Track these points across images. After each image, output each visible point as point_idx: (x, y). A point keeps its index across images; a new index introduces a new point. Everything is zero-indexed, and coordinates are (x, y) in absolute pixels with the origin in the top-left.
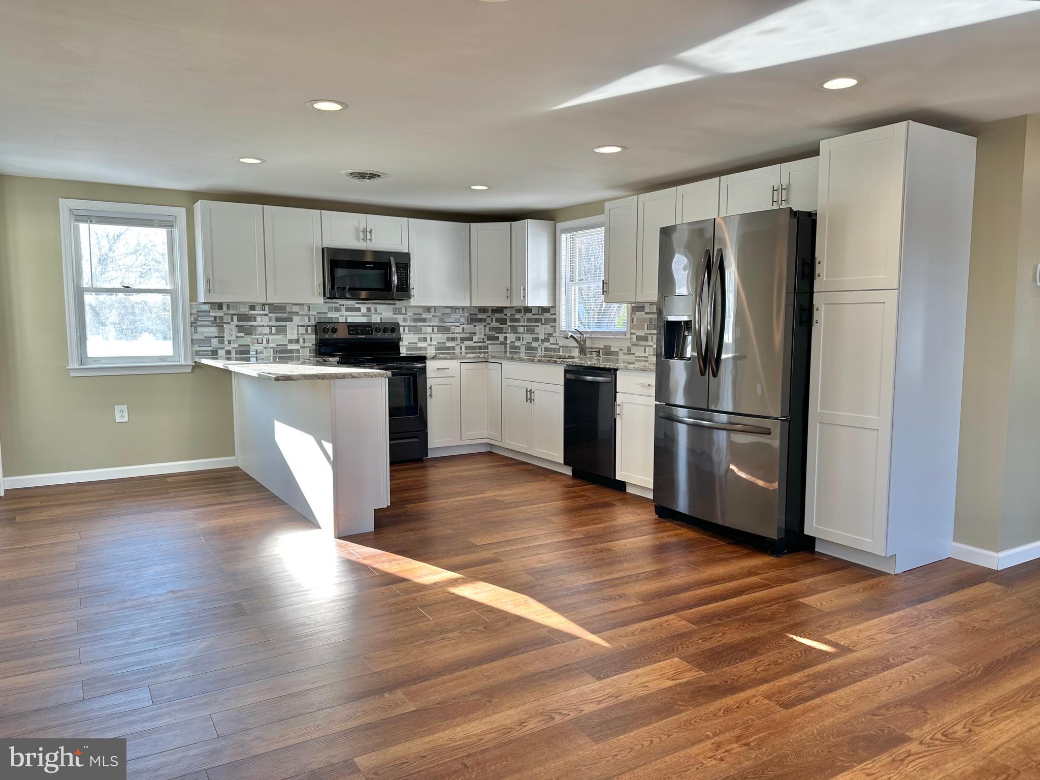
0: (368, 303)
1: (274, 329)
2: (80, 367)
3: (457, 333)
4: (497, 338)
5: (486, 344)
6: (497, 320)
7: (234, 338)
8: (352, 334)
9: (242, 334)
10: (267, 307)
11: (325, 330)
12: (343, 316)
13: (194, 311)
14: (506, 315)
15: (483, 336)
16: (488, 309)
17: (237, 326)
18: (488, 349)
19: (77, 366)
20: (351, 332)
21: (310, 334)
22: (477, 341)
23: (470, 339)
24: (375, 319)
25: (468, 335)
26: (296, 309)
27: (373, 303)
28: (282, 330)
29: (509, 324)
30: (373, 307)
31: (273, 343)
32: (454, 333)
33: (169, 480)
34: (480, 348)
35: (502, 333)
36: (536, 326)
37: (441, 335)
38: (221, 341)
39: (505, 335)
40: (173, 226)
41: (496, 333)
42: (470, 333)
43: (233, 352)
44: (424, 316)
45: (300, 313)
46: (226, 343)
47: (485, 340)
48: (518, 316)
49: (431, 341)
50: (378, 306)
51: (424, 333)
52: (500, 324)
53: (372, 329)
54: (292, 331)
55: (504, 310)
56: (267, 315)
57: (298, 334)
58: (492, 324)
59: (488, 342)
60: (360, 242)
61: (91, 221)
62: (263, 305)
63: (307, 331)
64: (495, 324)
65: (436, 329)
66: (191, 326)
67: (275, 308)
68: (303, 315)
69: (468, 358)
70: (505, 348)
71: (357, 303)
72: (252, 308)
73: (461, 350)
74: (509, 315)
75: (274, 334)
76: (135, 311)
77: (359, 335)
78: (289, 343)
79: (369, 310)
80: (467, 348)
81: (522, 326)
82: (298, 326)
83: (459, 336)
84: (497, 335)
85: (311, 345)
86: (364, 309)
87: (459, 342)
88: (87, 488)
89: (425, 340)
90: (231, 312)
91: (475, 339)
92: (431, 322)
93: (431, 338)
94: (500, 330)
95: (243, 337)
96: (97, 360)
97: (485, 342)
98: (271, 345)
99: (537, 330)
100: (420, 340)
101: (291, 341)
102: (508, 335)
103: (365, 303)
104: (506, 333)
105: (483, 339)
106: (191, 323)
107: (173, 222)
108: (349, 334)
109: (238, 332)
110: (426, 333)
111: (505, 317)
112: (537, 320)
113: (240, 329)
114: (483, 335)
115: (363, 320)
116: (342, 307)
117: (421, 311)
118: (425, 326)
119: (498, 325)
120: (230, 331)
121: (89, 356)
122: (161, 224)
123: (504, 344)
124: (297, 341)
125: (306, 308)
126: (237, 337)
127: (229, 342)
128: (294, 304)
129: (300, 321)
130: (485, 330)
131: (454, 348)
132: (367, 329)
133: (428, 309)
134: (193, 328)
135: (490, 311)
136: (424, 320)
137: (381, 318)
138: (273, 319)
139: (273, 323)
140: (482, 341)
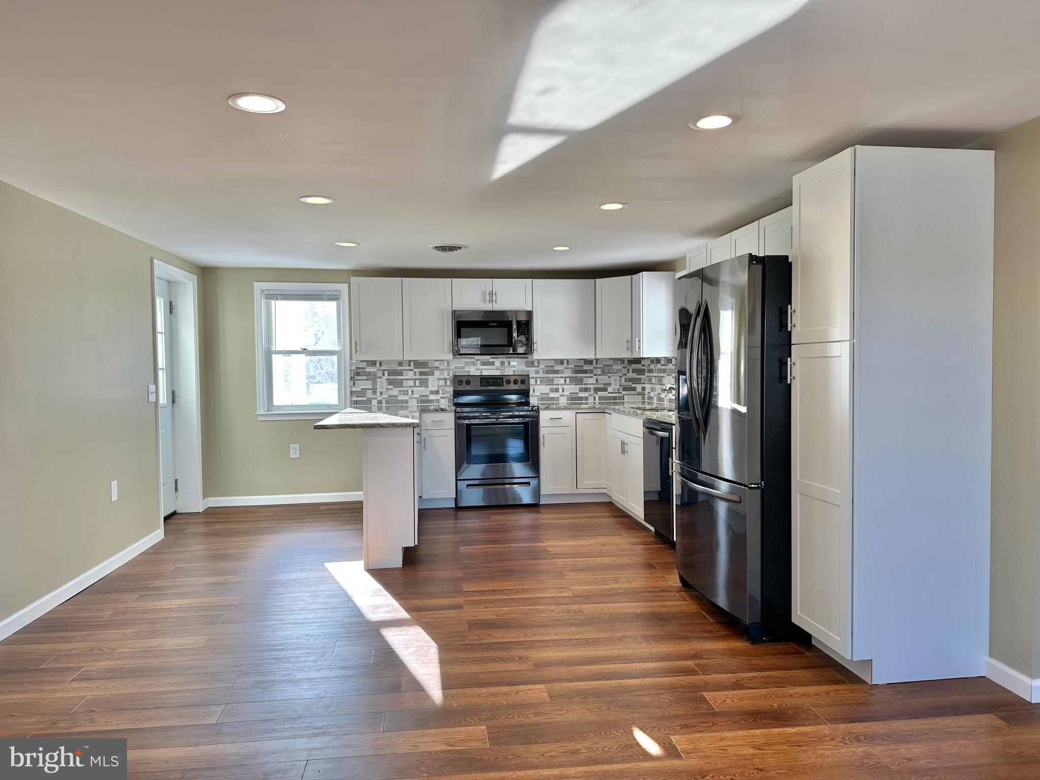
0: (501, 358)
1: (417, 382)
2: (267, 413)
3: (590, 384)
4: (635, 389)
5: (621, 395)
6: (634, 371)
7: (385, 390)
8: (484, 386)
9: (392, 387)
10: (412, 363)
11: (460, 383)
12: (479, 369)
13: (353, 368)
14: (645, 365)
15: (618, 387)
16: (624, 360)
17: (387, 379)
18: (624, 400)
19: (262, 412)
20: (483, 384)
21: (449, 386)
22: (611, 391)
23: (605, 390)
24: (509, 371)
25: (602, 386)
26: (437, 364)
27: (506, 358)
28: (424, 383)
29: (647, 374)
30: (506, 361)
31: (416, 394)
32: (587, 384)
33: (322, 507)
34: (615, 398)
35: (640, 384)
36: (664, 377)
37: (573, 386)
38: (375, 392)
39: (643, 385)
40: (339, 299)
41: (633, 384)
42: (604, 384)
43: (384, 402)
44: (556, 368)
45: (440, 368)
46: (378, 394)
47: (621, 390)
48: (652, 367)
49: (563, 391)
50: (511, 360)
51: (556, 385)
52: (637, 375)
53: (503, 381)
54: (433, 383)
55: (642, 360)
56: (412, 370)
57: (438, 386)
58: (628, 374)
59: (623, 393)
60: (486, 304)
61: (277, 299)
62: (410, 362)
63: (446, 383)
64: (631, 375)
65: (568, 380)
66: (351, 380)
67: (418, 364)
68: (443, 370)
69: (582, 409)
70: (643, 398)
71: (492, 358)
72: (400, 364)
73: (595, 400)
74: (646, 366)
75: (417, 387)
76: (310, 368)
77: (490, 386)
78: (430, 394)
79: (502, 363)
80: (600, 398)
81: (655, 377)
82: (438, 379)
83: (592, 387)
84: (633, 386)
85: (449, 396)
86: (497, 362)
87: (592, 392)
88: (260, 510)
89: (557, 390)
90: (383, 368)
91: (610, 389)
92: (563, 373)
93: (563, 389)
94: (638, 381)
95: (392, 389)
96: (280, 407)
97: (621, 393)
98: (415, 396)
99: (665, 381)
100: (552, 390)
101: (432, 392)
102: (646, 386)
103: (498, 358)
104: (645, 383)
105: (619, 390)
106: (351, 377)
107: (338, 295)
108: (481, 386)
109: (389, 385)
110: (558, 384)
111: (643, 368)
112: (664, 371)
113: (390, 382)
114: (618, 385)
115: (497, 373)
116: (478, 362)
117: (552, 363)
118: (558, 377)
119: (635, 375)
120: (382, 384)
121: (274, 404)
122: (331, 298)
123: (642, 394)
124: (437, 392)
125: (446, 363)
126: (387, 389)
127: (381, 394)
128: (435, 361)
129: (440, 375)
130: (620, 381)
131: (587, 398)
132: (499, 381)
133: (561, 362)
134: (352, 381)
135: (626, 362)
136: (557, 372)
137: (514, 371)
138: (417, 373)
139: (417, 377)
140: (617, 391)
